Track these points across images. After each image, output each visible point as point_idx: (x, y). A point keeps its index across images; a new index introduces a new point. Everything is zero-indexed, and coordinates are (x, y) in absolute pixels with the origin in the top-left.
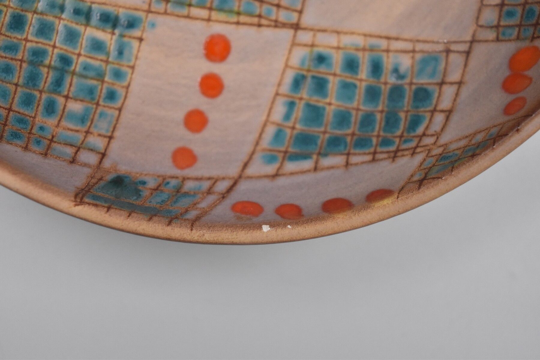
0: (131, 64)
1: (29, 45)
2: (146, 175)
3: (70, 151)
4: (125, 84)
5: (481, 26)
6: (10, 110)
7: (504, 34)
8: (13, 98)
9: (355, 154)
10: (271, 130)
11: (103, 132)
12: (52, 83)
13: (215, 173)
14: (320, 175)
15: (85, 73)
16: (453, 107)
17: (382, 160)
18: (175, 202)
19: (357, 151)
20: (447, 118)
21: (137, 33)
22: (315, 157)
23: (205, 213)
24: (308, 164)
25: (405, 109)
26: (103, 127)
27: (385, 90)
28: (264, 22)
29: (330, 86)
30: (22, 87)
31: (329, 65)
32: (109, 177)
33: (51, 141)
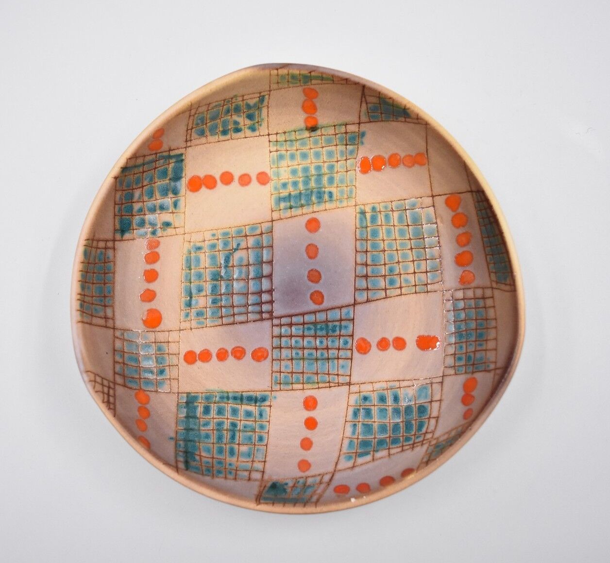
0: (268, 420)
1: (215, 420)
2: (287, 479)
3: (246, 474)
4: (267, 431)
5: (446, 367)
6: (213, 458)
7: (458, 371)
8: (213, 451)
9: (392, 448)
10: (346, 442)
11: (261, 460)
12: (230, 438)
13: (321, 471)
14: (377, 463)
15: (245, 429)
16: (439, 415)
17: (407, 449)
18: (305, 492)
19: (393, 446)
20: (437, 421)
21: (267, 403)
22: (372, 453)
23: (321, 496)
24: (369, 458)
25: (415, 419)
26: (260, 457)
27: (402, 409)
28: (332, 385)
29: (373, 412)
30: (216, 444)
31: (370, 401)
32: (269, 484)
33: (236, 470)
